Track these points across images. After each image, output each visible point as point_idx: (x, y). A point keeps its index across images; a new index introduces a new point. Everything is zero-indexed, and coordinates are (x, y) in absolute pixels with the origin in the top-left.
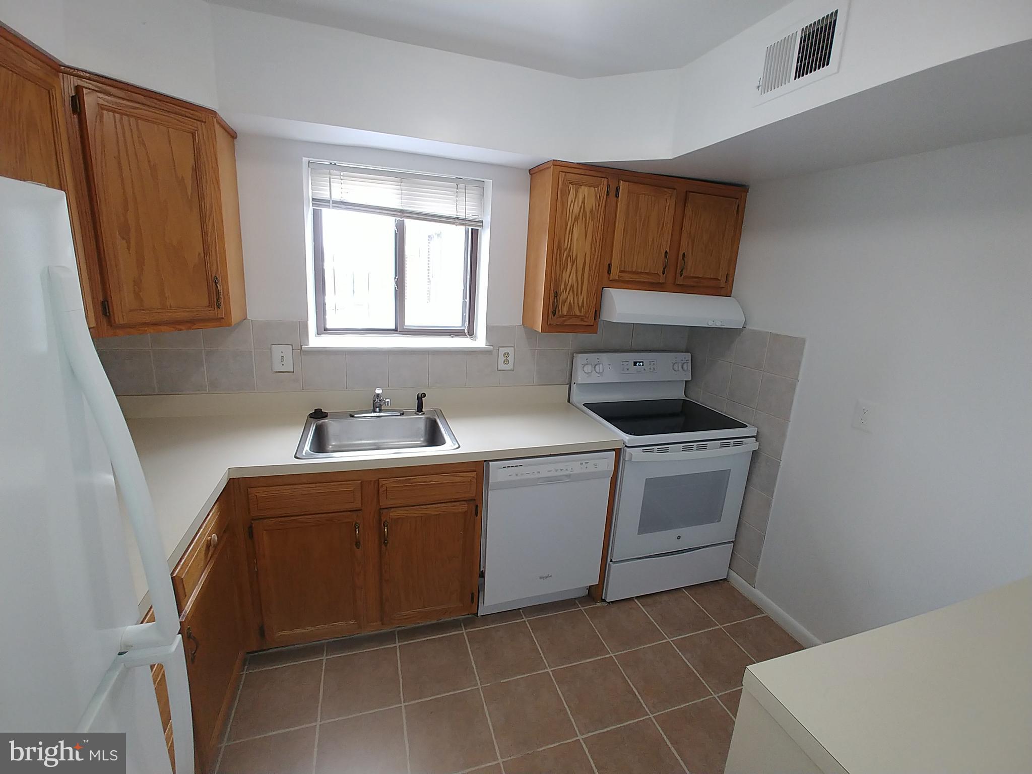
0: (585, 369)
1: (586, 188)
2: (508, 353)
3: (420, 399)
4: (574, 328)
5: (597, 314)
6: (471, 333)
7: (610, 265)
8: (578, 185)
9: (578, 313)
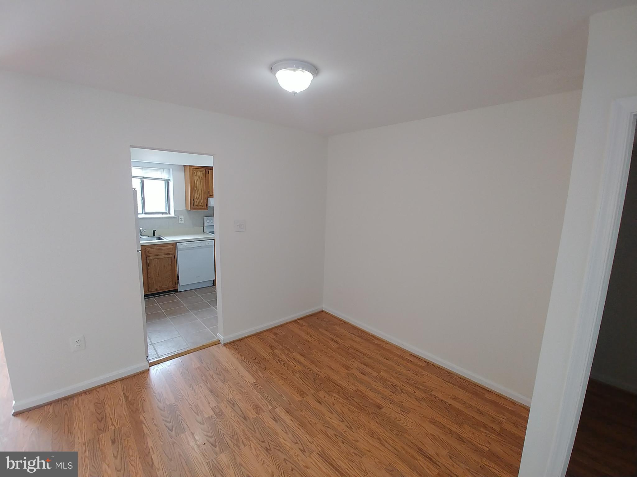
0: (207, 221)
1: (199, 172)
2: (182, 218)
3: (154, 232)
4: (200, 209)
5: (207, 205)
6: (169, 213)
7: (209, 191)
8: (197, 171)
9: (201, 205)
